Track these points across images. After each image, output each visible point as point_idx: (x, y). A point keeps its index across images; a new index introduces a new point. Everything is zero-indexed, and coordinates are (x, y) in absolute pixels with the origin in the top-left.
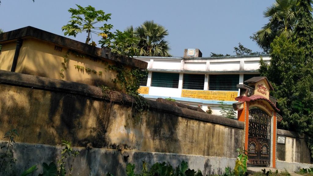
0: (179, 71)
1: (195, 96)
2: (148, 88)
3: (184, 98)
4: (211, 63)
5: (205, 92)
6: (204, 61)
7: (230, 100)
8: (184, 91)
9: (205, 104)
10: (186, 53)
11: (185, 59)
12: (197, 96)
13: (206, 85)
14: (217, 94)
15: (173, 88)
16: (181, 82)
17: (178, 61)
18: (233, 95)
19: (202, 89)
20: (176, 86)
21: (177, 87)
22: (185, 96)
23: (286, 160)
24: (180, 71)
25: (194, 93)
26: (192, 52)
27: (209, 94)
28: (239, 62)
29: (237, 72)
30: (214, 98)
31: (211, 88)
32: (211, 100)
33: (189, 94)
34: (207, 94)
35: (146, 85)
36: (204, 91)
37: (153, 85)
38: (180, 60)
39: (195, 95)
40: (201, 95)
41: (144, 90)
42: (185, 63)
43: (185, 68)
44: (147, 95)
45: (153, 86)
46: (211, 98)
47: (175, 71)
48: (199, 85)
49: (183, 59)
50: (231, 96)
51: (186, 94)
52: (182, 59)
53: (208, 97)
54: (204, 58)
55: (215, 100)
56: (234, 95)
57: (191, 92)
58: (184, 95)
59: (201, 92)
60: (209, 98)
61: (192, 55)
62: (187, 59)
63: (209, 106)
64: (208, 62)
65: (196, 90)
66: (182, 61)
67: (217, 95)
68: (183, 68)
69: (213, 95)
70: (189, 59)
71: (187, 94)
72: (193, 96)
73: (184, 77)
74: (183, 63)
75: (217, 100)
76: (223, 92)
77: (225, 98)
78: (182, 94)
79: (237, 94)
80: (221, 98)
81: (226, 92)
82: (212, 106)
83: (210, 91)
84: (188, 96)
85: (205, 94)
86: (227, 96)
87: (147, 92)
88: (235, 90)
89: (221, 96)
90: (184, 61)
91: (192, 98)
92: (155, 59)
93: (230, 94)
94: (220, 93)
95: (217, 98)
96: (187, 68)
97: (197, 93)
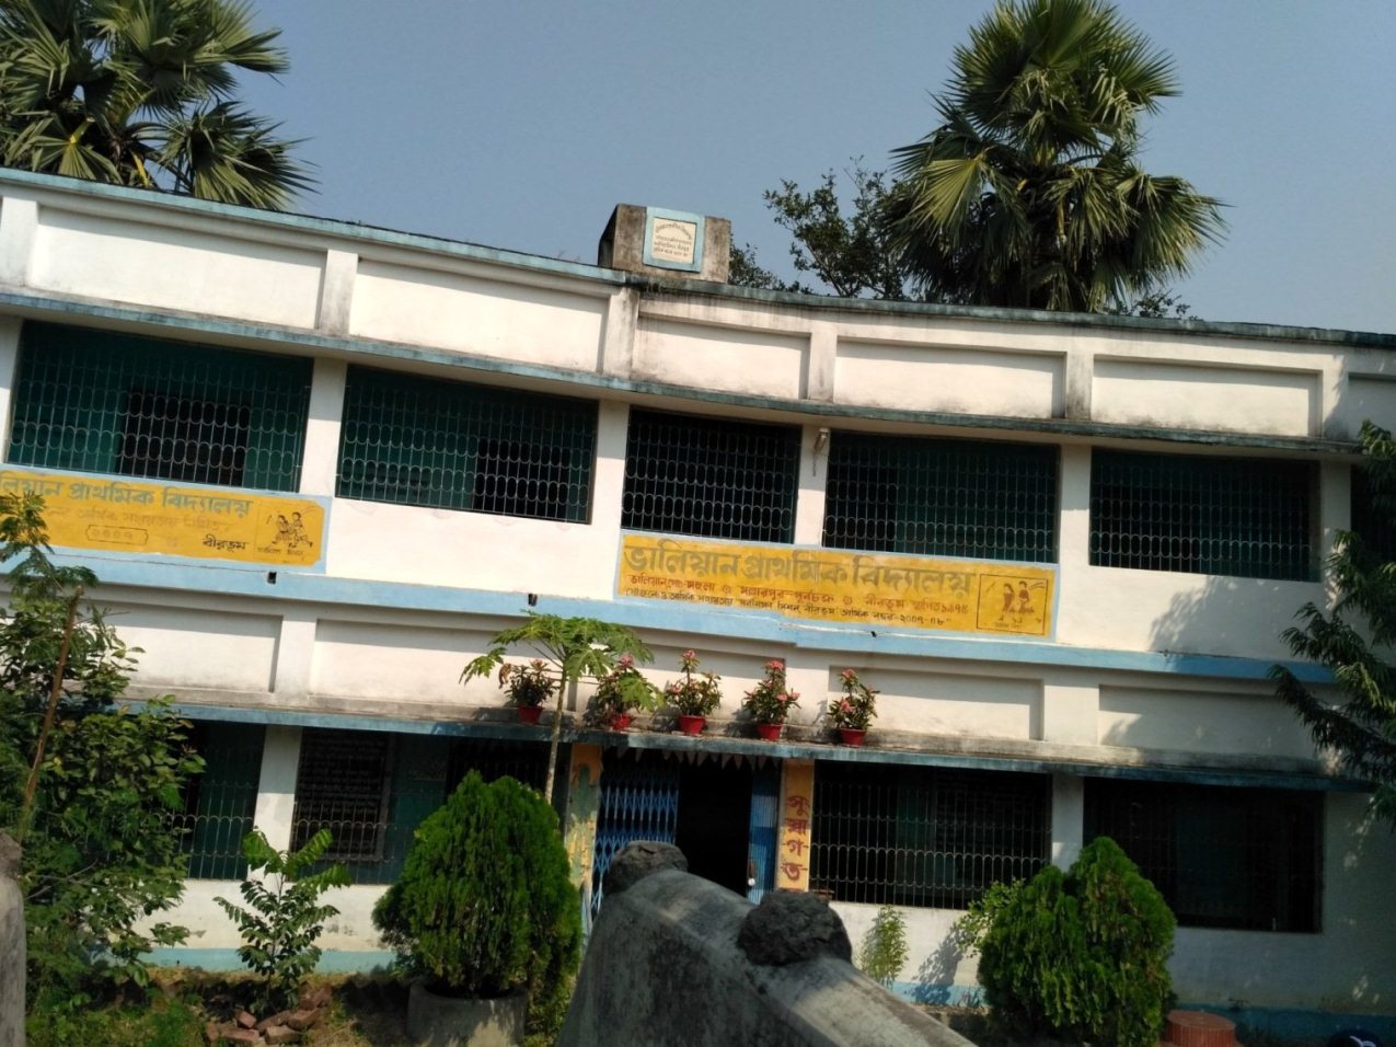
1: (726, 588)
2: (318, 511)
4: (848, 344)
5: (805, 564)
6: (791, 322)
7: (1001, 627)
8: (639, 550)
9: (811, 655)
11: (642, 289)
13: (811, 506)
16: (609, 476)
17: (586, 292)
20: (569, 504)
21: (583, 515)
26: (679, 240)
29: (1034, 425)
30: (878, 609)
32: (855, 626)
35: (293, 485)
36: (796, 553)
37: (354, 481)
38: (605, 290)
40: (776, 582)
41: (272, 531)
42: (642, 317)
44: (306, 572)
45: (356, 496)
49: (628, 284)
51: (657, 572)
52: (618, 286)
53: (827, 599)
55: (886, 623)
60: (838, 604)
61: (683, 259)
62: (661, 291)
63: (844, 664)
64: (825, 330)
66: (619, 299)
69: (867, 589)
72: (711, 586)
73: (633, 433)
74: (628, 318)
75: (898, 623)
76: (943, 569)
77: (962, 609)
78: (621, 572)
79: (1047, 586)
80: (928, 614)
81: (968, 570)
82: (861, 664)
83: (844, 557)
84: (675, 590)
85: (803, 577)
86: (973, 598)
87: (301, 546)
88: (1030, 559)
89: (934, 596)
90: (633, 300)
91: (705, 606)
92: (369, 253)
93: (1000, 582)
94: (922, 575)
95: (899, 612)
96: (655, 366)
97: (742, 565)
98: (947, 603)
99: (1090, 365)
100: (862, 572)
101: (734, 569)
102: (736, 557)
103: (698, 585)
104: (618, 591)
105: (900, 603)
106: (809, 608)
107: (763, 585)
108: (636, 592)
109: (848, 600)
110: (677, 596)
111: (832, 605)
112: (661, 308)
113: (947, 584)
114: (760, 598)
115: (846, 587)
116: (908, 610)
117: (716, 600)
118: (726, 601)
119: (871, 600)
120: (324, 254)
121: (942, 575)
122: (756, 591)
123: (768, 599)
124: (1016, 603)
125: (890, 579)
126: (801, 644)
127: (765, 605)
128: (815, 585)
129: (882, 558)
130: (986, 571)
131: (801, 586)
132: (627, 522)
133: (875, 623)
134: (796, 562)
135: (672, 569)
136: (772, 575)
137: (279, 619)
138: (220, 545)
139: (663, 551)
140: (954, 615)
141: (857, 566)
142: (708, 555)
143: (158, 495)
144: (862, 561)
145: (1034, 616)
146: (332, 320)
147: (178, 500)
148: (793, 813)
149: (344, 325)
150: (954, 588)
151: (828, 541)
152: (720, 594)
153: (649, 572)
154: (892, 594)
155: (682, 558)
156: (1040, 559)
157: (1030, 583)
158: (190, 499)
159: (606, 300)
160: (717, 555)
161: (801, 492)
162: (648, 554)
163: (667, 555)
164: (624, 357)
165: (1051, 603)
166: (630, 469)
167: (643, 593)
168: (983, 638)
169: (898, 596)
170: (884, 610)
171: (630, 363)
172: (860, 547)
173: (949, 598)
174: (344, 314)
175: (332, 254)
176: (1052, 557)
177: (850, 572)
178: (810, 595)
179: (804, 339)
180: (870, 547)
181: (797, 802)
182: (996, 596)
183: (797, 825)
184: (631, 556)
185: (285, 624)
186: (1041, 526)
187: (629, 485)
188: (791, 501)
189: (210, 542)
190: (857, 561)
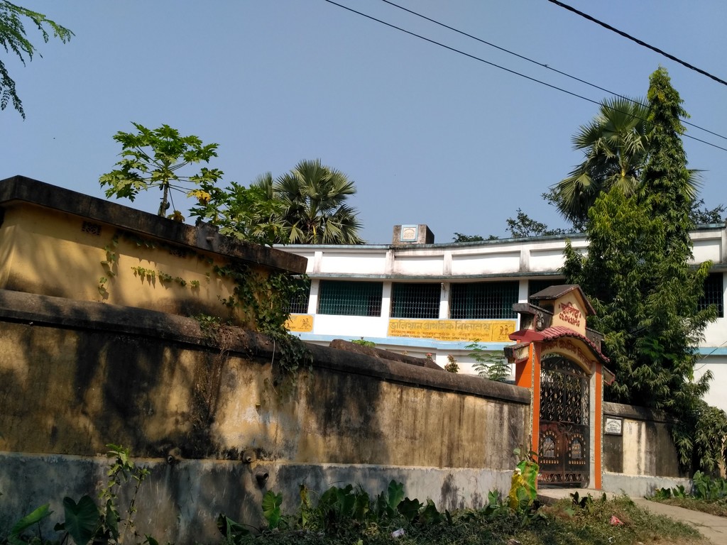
0: (381, 277)
1: (418, 333)
2: (312, 318)
3: (393, 338)
4: (454, 257)
5: (442, 324)
6: (438, 252)
7: (499, 340)
8: (394, 323)
9: (443, 351)
10: (396, 234)
11: (394, 249)
12: (424, 333)
13: (444, 306)
15: (368, 315)
16: (386, 302)
17: (379, 253)
18: (504, 327)
19: (434, 318)
20: (375, 311)
21: (378, 314)
22: (396, 333)
23: (625, 471)
24: (384, 277)
25: (418, 327)
26: (411, 233)
27: (450, 327)
28: (517, 253)
29: (514, 275)
30: (462, 336)
31: (455, 314)
32: (456, 342)
33: (404, 330)
34: (447, 327)
35: (306, 312)
36: (439, 321)
37: (322, 310)
38: (385, 251)
39: (420, 330)
40: (433, 330)
41: (302, 323)
42: (395, 257)
43: (395, 271)
44: (309, 333)
45: (321, 313)
46: (456, 336)
47: (373, 277)
48: (429, 307)
49: (390, 248)
50: (502, 331)
51: (399, 329)
52: (388, 249)
53: (448, 334)
54: (439, 245)
55: (465, 341)
56: (506, 329)
57: (409, 324)
58: (393, 331)
59: (433, 324)
60: (451, 336)
61: (412, 238)
62: (400, 249)
63: (452, 354)
64: (448, 253)
65: (421, 319)
66: (389, 253)
67: (470, 329)
68: (392, 270)
69: (459, 330)
70: (405, 249)
71: (401, 330)
72: (414, 332)
73: (393, 290)
74: (391, 257)
76: (483, 323)
77: (487, 335)
78: (389, 330)
79: (514, 326)
80: (477, 337)
81: (490, 323)
82: (457, 354)
83: (453, 321)
84: (404, 334)
85: (442, 328)
86: (491, 331)
87: (308, 327)
89: (479, 332)
90: (392, 253)
93: (499, 326)
94: (476, 325)
95: (469, 337)
96: (400, 271)
97: (423, 326)
98: (483, 334)
99: (528, 253)
101: (421, 327)
102: (422, 324)
103: (410, 332)
104: (388, 335)
105: (469, 335)
106: (443, 338)
107: (429, 331)
108: (392, 335)
109: (454, 334)
110: (404, 336)
111: (449, 336)
112: (401, 254)
113: (483, 327)
114: (428, 335)
115: (453, 330)
116: (472, 336)
117: (415, 337)
118: (418, 337)
119: (460, 334)
120: (314, 253)
121: (482, 325)
122: (427, 333)
123: (431, 335)
124: (504, 332)
126: (440, 348)
127: (430, 337)
128: (444, 330)
129: (464, 321)
131: (440, 331)
132: (393, 314)
133: (461, 340)
134: (439, 324)
135: (403, 328)
136: (432, 328)
139: (400, 323)
140: (485, 337)
141: (457, 324)
142: (413, 323)
144: (458, 322)
149: (319, 270)
150: (485, 329)
151: (450, 317)
152: (416, 335)
153: (396, 329)
154: (466, 331)
155: (406, 325)
156: (513, 317)
157: (508, 325)
159: (385, 254)
160: (415, 323)
161: (441, 303)
162: (396, 324)
163: (402, 324)
166: (392, 300)
167: (395, 335)
168: (493, 343)
169: (468, 332)
170: (464, 337)
172: (459, 318)
173: (483, 332)
174: (319, 267)
175: (316, 253)
177: (454, 326)
178: (443, 334)
179: (442, 257)
180: (461, 318)
182: (497, 331)
184: (392, 325)
187: (392, 305)
188: (438, 305)
190: (456, 322)
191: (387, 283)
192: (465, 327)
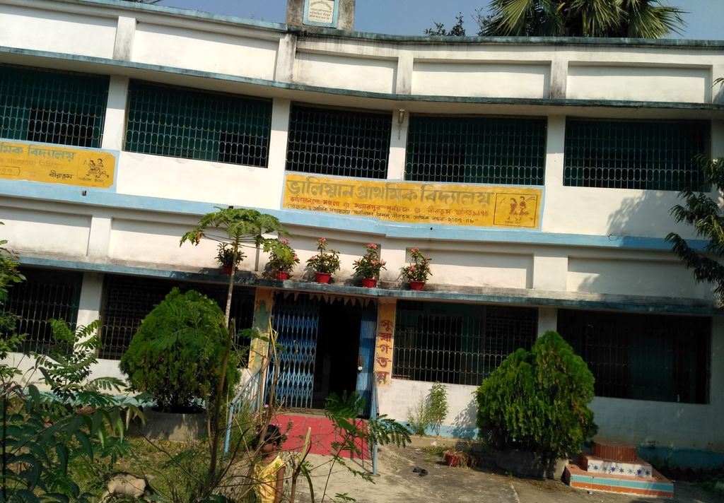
1: (346, 204)
2: (112, 158)
3: (294, 211)
4: (420, 64)
5: (392, 190)
6: (386, 52)
7: (508, 223)
8: (295, 183)
9: (395, 241)
10: (294, 9)
11: (299, 34)
12: (357, 205)
13: (397, 157)
14: (447, 197)
16: (279, 141)
17: (265, 37)
19: (377, 177)
20: (255, 157)
21: (263, 163)
22: (300, 203)
25: (345, 193)
26: (323, 10)
27: (410, 196)
30: (435, 215)
31: (414, 172)
32: (421, 224)
33: (318, 197)
34: (405, 197)
35: (97, 144)
36: (388, 184)
39: (350, 200)
40: (376, 201)
42: (298, 51)
43: (296, 78)
44: (104, 190)
45: (134, 150)
46: (422, 213)
48: (366, 155)
49: (289, 32)
51: (306, 195)
52: (284, 33)
53: (406, 209)
54: (390, 38)
55: (440, 222)
57: (328, 186)
58: (293, 196)
59: (376, 189)
60: (412, 212)
61: (326, 20)
62: (307, 35)
63: (410, 246)
64: (406, 56)
65: (350, 177)
66: (284, 41)
67: (450, 200)
69: (429, 203)
71: (313, 197)
72: (337, 203)
73: (292, 117)
74: (290, 51)
75: (447, 222)
76: (475, 191)
77: (485, 214)
78: (285, 195)
79: (537, 199)
80: (464, 217)
81: (489, 191)
82: (424, 246)
83: (416, 185)
84: (316, 205)
85: (392, 197)
86: (492, 207)
87: (102, 177)
88: (528, 183)
89: (469, 207)
90: (292, 41)
91: (334, 214)
92: (142, 18)
93: (508, 197)
94: (462, 195)
95: (447, 216)
96: (307, 79)
97: (355, 191)
98: (476, 210)
99: (566, 67)
100: (426, 194)
101: (351, 194)
102: (352, 187)
103: (330, 203)
104: (284, 205)
105: (448, 211)
106: (395, 215)
107: (368, 202)
108: (293, 206)
109: (417, 210)
110: (317, 209)
111: (408, 213)
112: (309, 45)
113: (476, 199)
114: (366, 210)
115: (417, 202)
116: (453, 215)
117: (340, 211)
118: (346, 212)
119: (431, 210)
120: (116, 19)
121: (473, 194)
122: (364, 206)
123: (371, 210)
124: (518, 210)
125: (443, 198)
126: (388, 235)
127: (369, 214)
128: (398, 202)
129: (438, 185)
130: (500, 191)
131: (390, 203)
132: (289, 167)
133: (432, 223)
134: (388, 189)
135: (314, 193)
136: (373, 196)
137: (90, 217)
138: (58, 176)
139: (309, 183)
140: (480, 217)
141: (423, 190)
142: (336, 185)
143: (25, 149)
144: (426, 188)
145: (529, 216)
146: (121, 55)
147: (36, 152)
148: (383, 330)
149: (127, 56)
150: (480, 201)
151: (407, 177)
152: (342, 208)
153: (301, 195)
154: (444, 206)
155: (321, 187)
156: (534, 183)
157: (526, 197)
158: (42, 151)
159: (277, 42)
160: (341, 186)
161: (391, 149)
162: (300, 185)
163: (311, 185)
164: (287, 73)
165: (540, 208)
166: (291, 136)
167: (298, 207)
168: (497, 229)
169: (448, 207)
170: (438, 215)
171: (291, 76)
172: (426, 180)
173: (477, 207)
174: (127, 51)
175: (121, 18)
176: (541, 182)
177: (419, 194)
178: (396, 208)
179: (393, 62)
180: (432, 180)
181: (386, 323)
182: (506, 206)
183: (386, 336)
184: (291, 187)
185: (94, 219)
186: (534, 164)
187: (290, 146)
188: (385, 155)
189: (53, 174)
190: (423, 187)
191: (282, 100)
192: (441, 198)
